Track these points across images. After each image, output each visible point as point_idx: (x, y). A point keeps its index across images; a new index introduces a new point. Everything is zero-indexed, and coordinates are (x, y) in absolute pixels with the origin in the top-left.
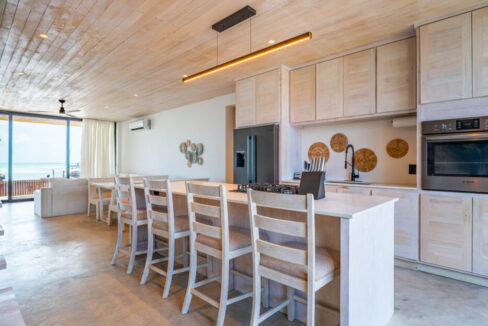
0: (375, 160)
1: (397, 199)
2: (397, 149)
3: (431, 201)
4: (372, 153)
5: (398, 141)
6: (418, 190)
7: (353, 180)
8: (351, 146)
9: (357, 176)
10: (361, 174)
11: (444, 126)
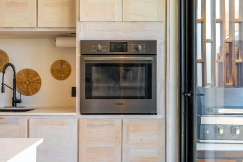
0: (39, 82)
1: (41, 141)
2: (61, 71)
3: (88, 126)
4: (36, 74)
5: (62, 62)
6: (77, 114)
7: (14, 105)
8: (11, 65)
9: (19, 101)
10: (24, 98)
11: (99, 46)
